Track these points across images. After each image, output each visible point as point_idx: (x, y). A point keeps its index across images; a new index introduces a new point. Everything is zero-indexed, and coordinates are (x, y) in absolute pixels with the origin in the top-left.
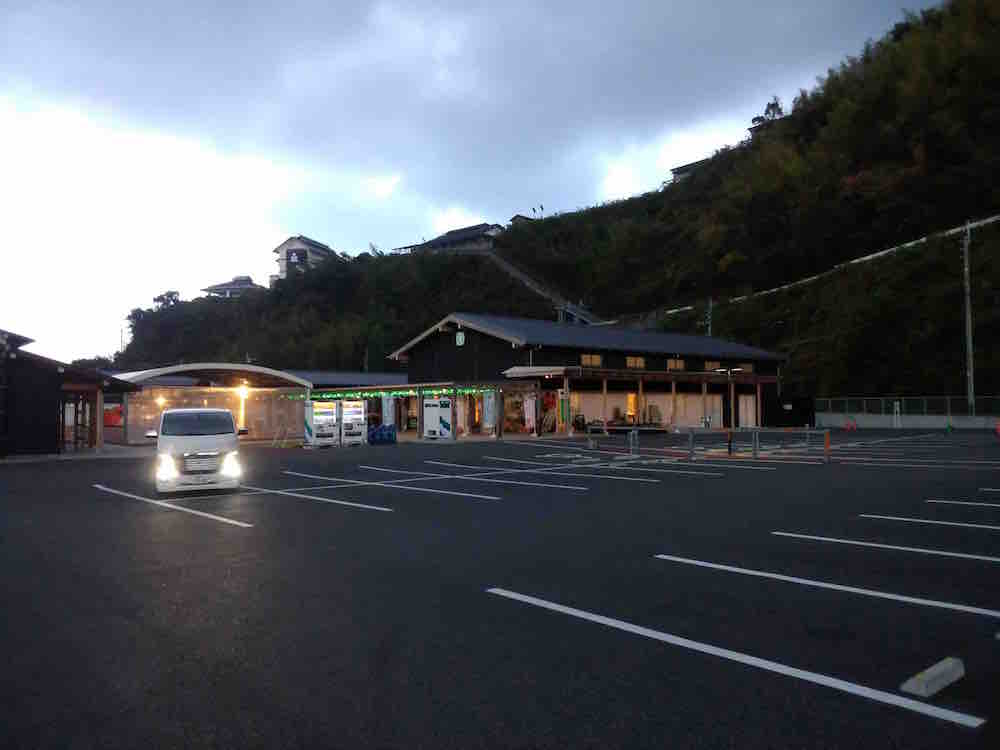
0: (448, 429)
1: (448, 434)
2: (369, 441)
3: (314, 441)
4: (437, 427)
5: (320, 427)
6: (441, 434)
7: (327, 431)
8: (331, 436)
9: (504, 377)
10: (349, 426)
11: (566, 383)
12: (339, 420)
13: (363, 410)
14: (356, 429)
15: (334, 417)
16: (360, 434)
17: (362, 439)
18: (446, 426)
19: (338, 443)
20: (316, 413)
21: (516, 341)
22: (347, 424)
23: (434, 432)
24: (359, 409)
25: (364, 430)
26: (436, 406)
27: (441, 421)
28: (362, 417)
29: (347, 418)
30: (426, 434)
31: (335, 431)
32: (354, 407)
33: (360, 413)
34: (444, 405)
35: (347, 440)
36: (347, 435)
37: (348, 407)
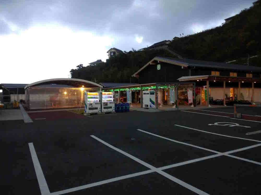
0: (154, 104)
1: (154, 106)
2: (115, 111)
3: (88, 111)
4: (149, 103)
5: (91, 104)
6: (150, 107)
7: (95, 106)
8: (96, 108)
9: (178, 81)
10: (106, 104)
11: (208, 83)
12: (101, 101)
13: (112, 96)
14: (109, 105)
15: (98, 100)
16: (111, 108)
17: (112, 110)
18: (153, 103)
19: (100, 112)
20: (89, 98)
21: (184, 65)
22: (104, 103)
23: (147, 106)
24: (110, 96)
25: (113, 105)
26: (148, 94)
27: (151, 100)
28: (112, 99)
29: (105, 100)
30: (144, 106)
31: (99, 106)
32: (108, 94)
33: (111, 97)
34: (152, 94)
35: (105, 110)
36: (104, 108)
37: (105, 94)
